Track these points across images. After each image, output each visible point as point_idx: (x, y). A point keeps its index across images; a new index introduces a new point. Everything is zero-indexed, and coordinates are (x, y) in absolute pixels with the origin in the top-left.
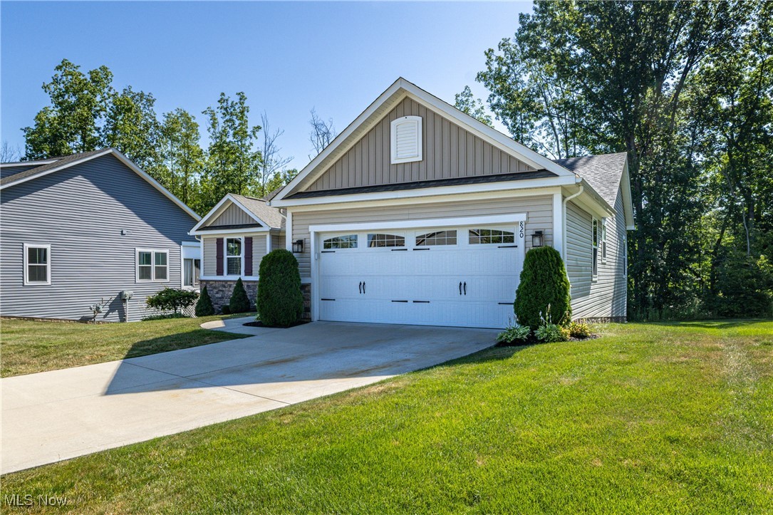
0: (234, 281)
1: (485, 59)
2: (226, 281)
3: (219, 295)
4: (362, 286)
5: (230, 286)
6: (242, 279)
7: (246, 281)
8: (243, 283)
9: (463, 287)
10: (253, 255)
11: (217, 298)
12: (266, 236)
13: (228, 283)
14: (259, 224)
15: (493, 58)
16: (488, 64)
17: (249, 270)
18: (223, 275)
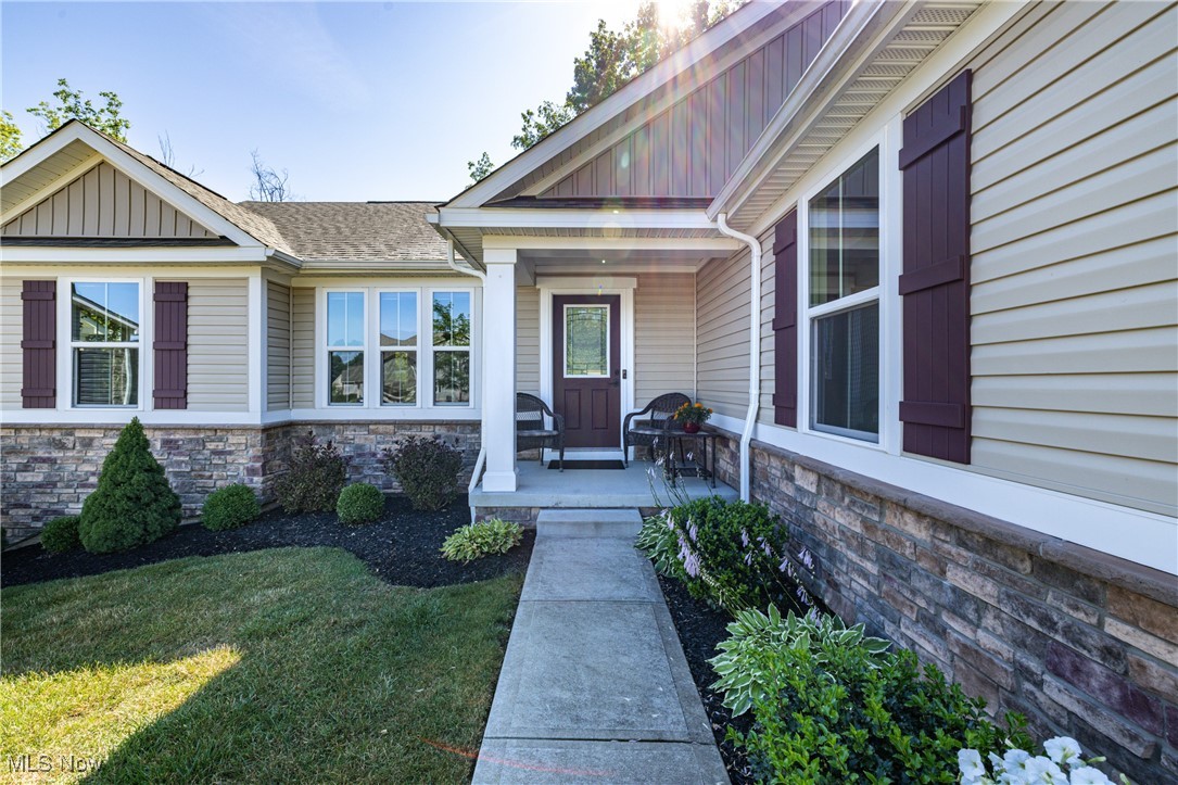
0: (106, 429)
1: (522, 123)
2: (69, 429)
3: (36, 476)
5: (88, 444)
6: (143, 421)
7: (156, 428)
8: (149, 435)
10: (191, 340)
11: (25, 486)
12: (246, 279)
13: (79, 434)
14: (223, 238)
15: (532, 123)
16: (524, 129)
17: (172, 391)
18: (54, 406)
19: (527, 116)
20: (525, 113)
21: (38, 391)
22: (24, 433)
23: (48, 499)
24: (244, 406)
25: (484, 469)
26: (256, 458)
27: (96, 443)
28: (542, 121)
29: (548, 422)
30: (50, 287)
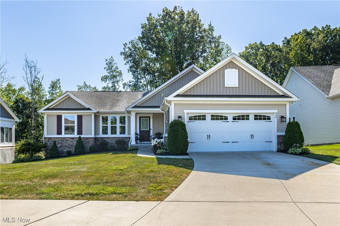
1: (123, 47)
3: (59, 145)
4: (209, 137)
6: (75, 137)
9: (252, 136)
12: (92, 115)
13: (66, 139)
14: (89, 108)
15: (127, 47)
16: (124, 49)
17: (80, 132)
18: (61, 134)
19: (125, 45)
20: (125, 44)
21: (59, 132)
22: (57, 139)
23: (61, 149)
24: (91, 134)
25: (131, 141)
26: (93, 142)
27: (68, 140)
28: (130, 46)
29: (139, 136)
30: (61, 116)
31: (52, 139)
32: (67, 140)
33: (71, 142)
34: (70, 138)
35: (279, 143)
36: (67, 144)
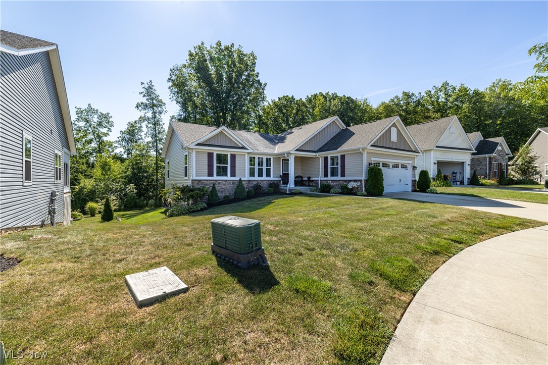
2: (216, 181)
6: (229, 179)
12: (245, 155)
14: (243, 147)
17: (233, 174)
18: (213, 176)
21: (211, 174)
22: (208, 181)
24: (245, 177)
26: (247, 186)
30: (212, 154)
31: (203, 181)
32: (219, 183)
33: (224, 185)
34: (223, 180)
35: (413, 185)
36: (219, 188)
